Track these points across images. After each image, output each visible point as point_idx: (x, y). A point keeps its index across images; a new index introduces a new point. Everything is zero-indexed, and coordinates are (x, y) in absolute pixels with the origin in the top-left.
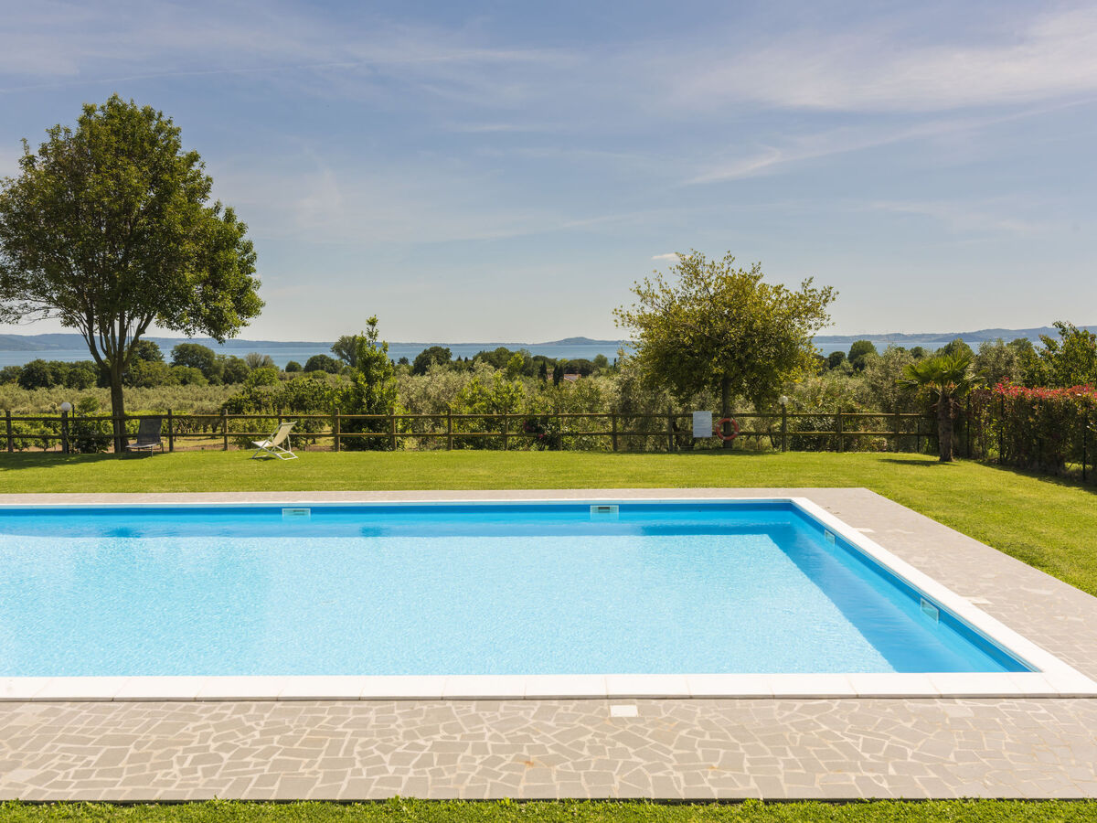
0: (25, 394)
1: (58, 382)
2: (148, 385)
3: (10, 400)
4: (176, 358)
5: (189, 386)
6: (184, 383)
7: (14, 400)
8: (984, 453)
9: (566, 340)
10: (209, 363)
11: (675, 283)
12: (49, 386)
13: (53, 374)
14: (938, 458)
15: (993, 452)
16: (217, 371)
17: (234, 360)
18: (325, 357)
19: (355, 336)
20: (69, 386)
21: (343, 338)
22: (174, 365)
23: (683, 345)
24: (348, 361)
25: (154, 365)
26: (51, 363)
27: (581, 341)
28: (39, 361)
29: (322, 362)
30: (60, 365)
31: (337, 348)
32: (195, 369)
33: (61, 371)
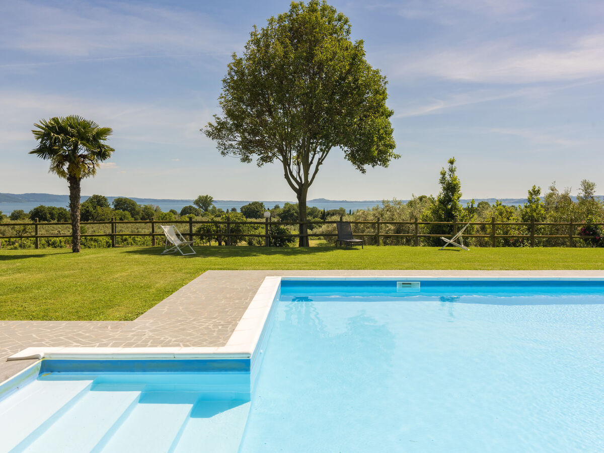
4: (116, 206)
6: (120, 219)
10: (134, 209)
13: (50, 214)
16: (138, 213)
18: (192, 207)
19: (207, 196)
21: (200, 197)
22: (115, 209)
24: (203, 209)
25: (105, 209)
28: (41, 207)
29: (191, 210)
30: (53, 209)
31: (197, 202)
32: (126, 212)
33: (54, 212)
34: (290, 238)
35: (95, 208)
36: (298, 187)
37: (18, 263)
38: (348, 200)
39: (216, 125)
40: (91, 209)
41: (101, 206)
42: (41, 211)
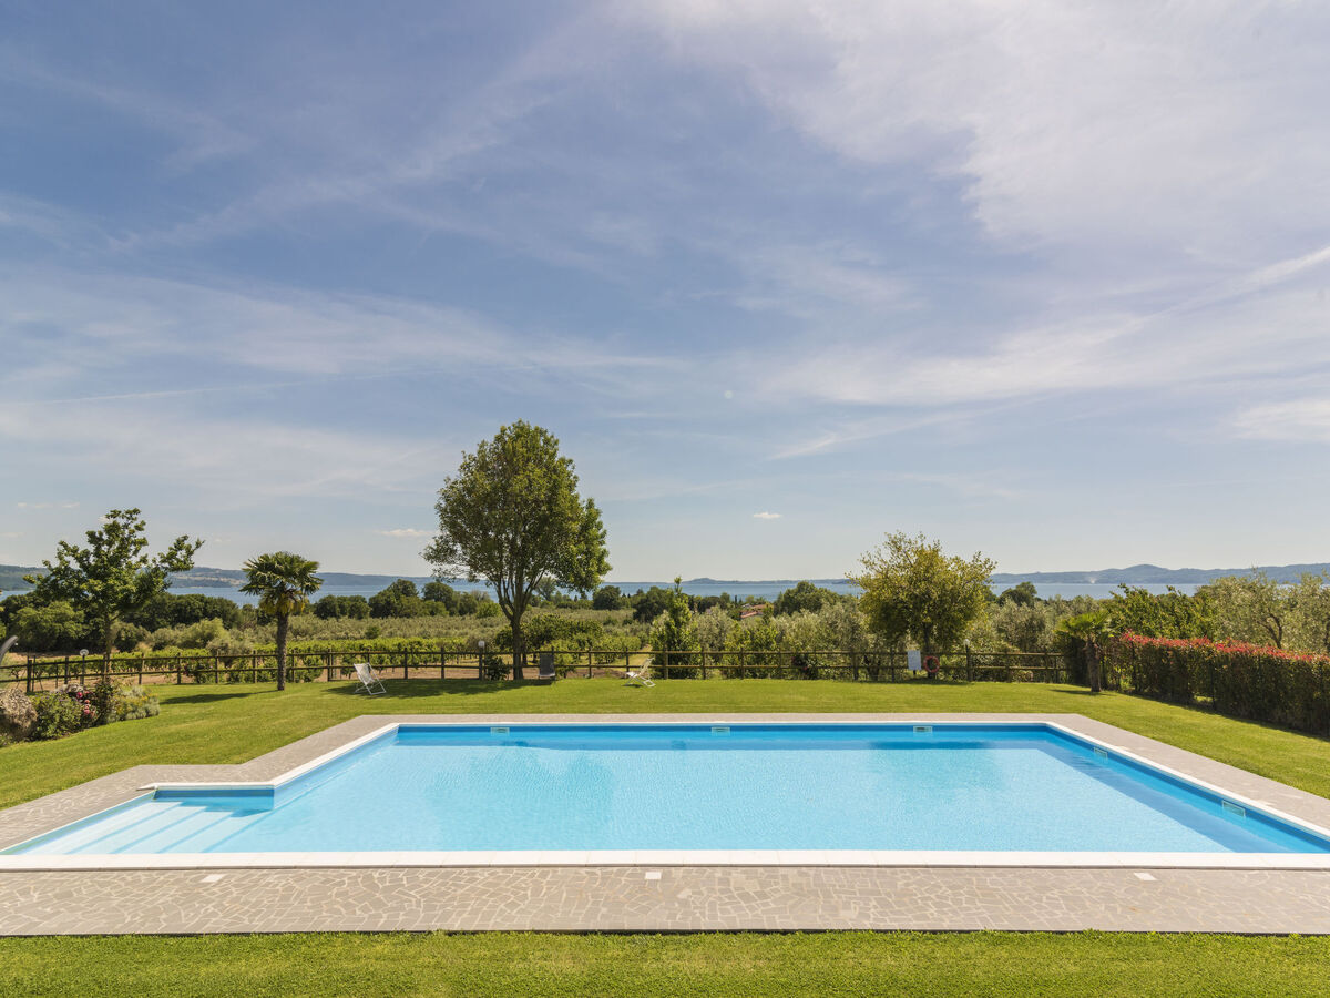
0: (321, 623)
1: (344, 614)
2: (408, 616)
3: (312, 628)
4: (426, 594)
5: (436, 617)
6: (432, 614)
7: (315, 628)
8: (1119, 685)
9: (695, 581)
10: (450, 599)
11: (887, 554)
12: (338, 617)
13: (340, 606)
14: (1089, 689)
15: (1125, 684)
16: (455, 604)
17: (466, 596)
20: (350, 617)
22: (426, 599)
23: (902, 602)
25: (412, 599)
26: (339, 598)
27: (706, 582)
28: (330, 597)
30: (345, 599)
32: (440, 603)
33: (345, 604)
34: (505, 670)
35: (398, 598)
36: (511, 613)
37: (212, 706)
38: (740, 580)
39: (435, 547)
40: (393, 600)
41: (407, 594)
42: (329, 603)
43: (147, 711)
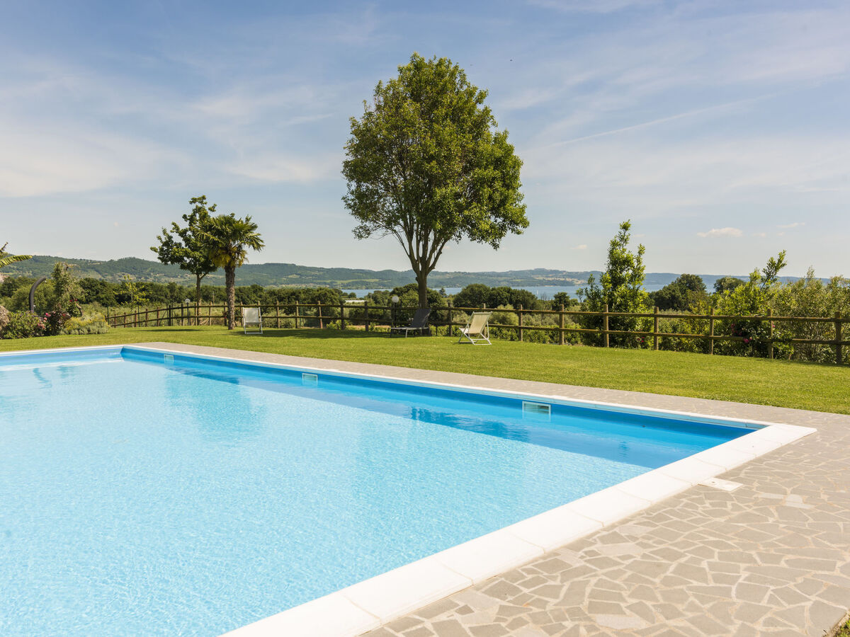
41: (693, 289)
43: (89, 331)
